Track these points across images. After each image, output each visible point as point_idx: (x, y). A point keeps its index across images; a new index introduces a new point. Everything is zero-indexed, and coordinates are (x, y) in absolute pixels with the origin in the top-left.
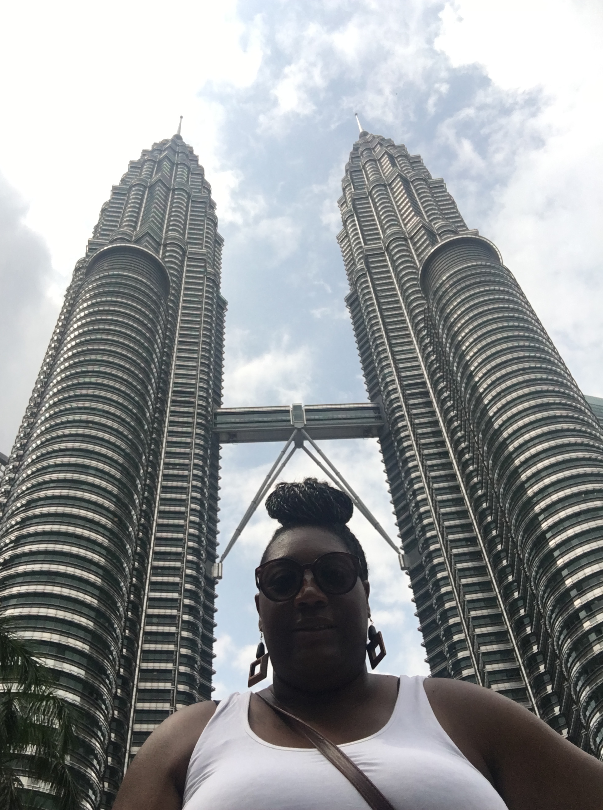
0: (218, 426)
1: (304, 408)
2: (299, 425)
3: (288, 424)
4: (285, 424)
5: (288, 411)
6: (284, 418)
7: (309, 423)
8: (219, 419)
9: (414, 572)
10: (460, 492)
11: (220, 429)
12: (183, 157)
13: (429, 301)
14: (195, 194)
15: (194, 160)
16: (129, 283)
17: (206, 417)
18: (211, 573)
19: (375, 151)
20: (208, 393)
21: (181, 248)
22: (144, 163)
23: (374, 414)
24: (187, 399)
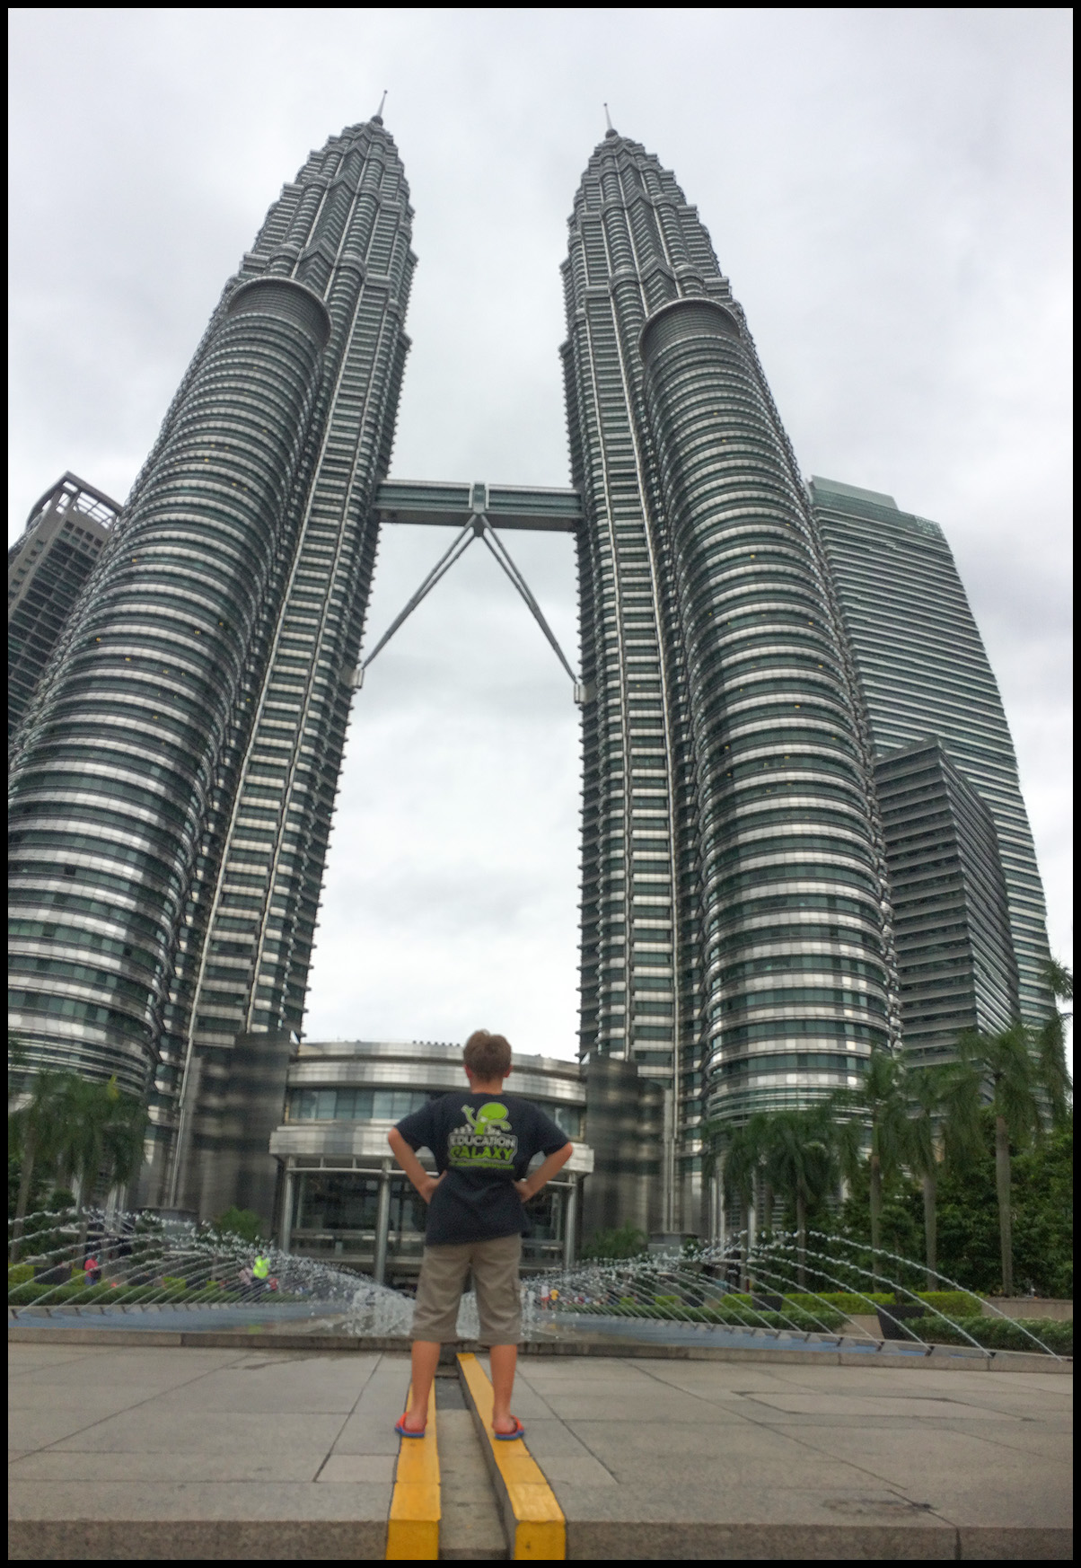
0: (380, 502)
1: (488, 487)
2: (478, 511)
3: (464, 506)
4: (460, 505)
5: (467, 491)
6: (460, 499)
7: (492, 506)
8: (383, 493)
9: (588, 708)
10: (653, 620)
11: (382, 506)
12: (378, 151)
13: (645, 374)
14: (386, 202)
15: (393, 154)
16: (276, 327)
17: (364, 493)
18: (349, 680)
19: (619, 160)
20: (371, 461)
21: (358, 274)
22: (327, 155)
23: (573, 502)
24: (341, 471)
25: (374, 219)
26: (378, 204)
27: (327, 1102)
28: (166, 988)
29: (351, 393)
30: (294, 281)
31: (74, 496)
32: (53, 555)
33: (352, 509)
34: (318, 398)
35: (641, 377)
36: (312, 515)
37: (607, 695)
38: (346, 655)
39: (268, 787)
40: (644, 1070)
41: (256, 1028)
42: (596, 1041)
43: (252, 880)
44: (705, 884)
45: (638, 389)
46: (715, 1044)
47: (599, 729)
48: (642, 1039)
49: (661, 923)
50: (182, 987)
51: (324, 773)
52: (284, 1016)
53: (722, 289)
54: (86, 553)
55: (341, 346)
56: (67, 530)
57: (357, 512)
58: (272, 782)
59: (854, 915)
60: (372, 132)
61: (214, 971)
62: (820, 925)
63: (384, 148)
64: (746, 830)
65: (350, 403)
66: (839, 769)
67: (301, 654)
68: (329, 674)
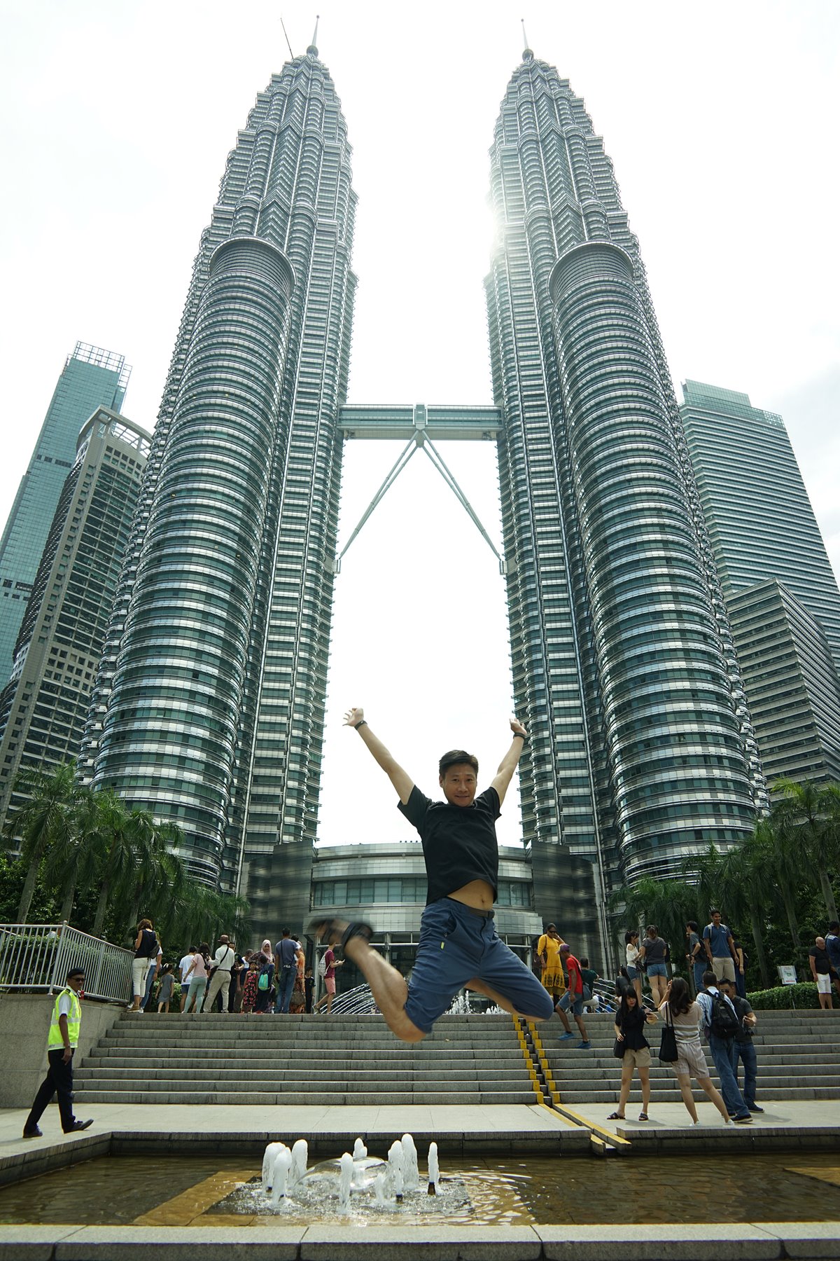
0: (344, 423)
1: (427, 408)
2: (420, 426)
3: (409, 423)
4: (406, 423)
5: (412, 410)
6: (406, 417)
7: (431, 424)
8: (346, 415)
9: (510, 578)
10: (557, 512)
11: (344, 426)
12: (317, 88)
13: (554, 312)
14: (327, 143)
15: (330, 90)
16: (252, 286)
17: (331, 417)
18: (330, 568)
19: (534, 87)
20: (333, 390)
21: (310, 220)
22: (273, 96)
23: (494, 417)
24: (311, 401)
25: (318, 162)
26: (321, 146)
27: (340, 891)
28: (226, 815)
29: (314, 333)
30: (259, 235)
31: (108, 424)
32: (102, 477)
33: (322, 432)
34: (290, 340)
35: (550, 310)
36: (293, 440)
37: (524, 569)
38: (327, 549)
39: (282, 658)
40: (574, 850)
41: (286, 838)
42: (536, 828)
43: (277, 728)
44: (605, 709)
45: (547, 321)
46: (625, 827)
47: (519, 594)
48: (570, 825)
49: (576, 737)
50: (235, 812)
51: (319, 642)
52: (305, 827)
53: (622, 222)
54: (125, 472)
55: (303, 290)
56: (108, 453)
57: (326, 434)
58: (285, 654)
59: (715, 723)
60: (310, 67)
61: (257, 799)
62: (692, 733)
63: (321, 84)
64: (632, 669)
65: (314, 341)
66: (697, 619)
67: (295, 553)
68: (317, 566)
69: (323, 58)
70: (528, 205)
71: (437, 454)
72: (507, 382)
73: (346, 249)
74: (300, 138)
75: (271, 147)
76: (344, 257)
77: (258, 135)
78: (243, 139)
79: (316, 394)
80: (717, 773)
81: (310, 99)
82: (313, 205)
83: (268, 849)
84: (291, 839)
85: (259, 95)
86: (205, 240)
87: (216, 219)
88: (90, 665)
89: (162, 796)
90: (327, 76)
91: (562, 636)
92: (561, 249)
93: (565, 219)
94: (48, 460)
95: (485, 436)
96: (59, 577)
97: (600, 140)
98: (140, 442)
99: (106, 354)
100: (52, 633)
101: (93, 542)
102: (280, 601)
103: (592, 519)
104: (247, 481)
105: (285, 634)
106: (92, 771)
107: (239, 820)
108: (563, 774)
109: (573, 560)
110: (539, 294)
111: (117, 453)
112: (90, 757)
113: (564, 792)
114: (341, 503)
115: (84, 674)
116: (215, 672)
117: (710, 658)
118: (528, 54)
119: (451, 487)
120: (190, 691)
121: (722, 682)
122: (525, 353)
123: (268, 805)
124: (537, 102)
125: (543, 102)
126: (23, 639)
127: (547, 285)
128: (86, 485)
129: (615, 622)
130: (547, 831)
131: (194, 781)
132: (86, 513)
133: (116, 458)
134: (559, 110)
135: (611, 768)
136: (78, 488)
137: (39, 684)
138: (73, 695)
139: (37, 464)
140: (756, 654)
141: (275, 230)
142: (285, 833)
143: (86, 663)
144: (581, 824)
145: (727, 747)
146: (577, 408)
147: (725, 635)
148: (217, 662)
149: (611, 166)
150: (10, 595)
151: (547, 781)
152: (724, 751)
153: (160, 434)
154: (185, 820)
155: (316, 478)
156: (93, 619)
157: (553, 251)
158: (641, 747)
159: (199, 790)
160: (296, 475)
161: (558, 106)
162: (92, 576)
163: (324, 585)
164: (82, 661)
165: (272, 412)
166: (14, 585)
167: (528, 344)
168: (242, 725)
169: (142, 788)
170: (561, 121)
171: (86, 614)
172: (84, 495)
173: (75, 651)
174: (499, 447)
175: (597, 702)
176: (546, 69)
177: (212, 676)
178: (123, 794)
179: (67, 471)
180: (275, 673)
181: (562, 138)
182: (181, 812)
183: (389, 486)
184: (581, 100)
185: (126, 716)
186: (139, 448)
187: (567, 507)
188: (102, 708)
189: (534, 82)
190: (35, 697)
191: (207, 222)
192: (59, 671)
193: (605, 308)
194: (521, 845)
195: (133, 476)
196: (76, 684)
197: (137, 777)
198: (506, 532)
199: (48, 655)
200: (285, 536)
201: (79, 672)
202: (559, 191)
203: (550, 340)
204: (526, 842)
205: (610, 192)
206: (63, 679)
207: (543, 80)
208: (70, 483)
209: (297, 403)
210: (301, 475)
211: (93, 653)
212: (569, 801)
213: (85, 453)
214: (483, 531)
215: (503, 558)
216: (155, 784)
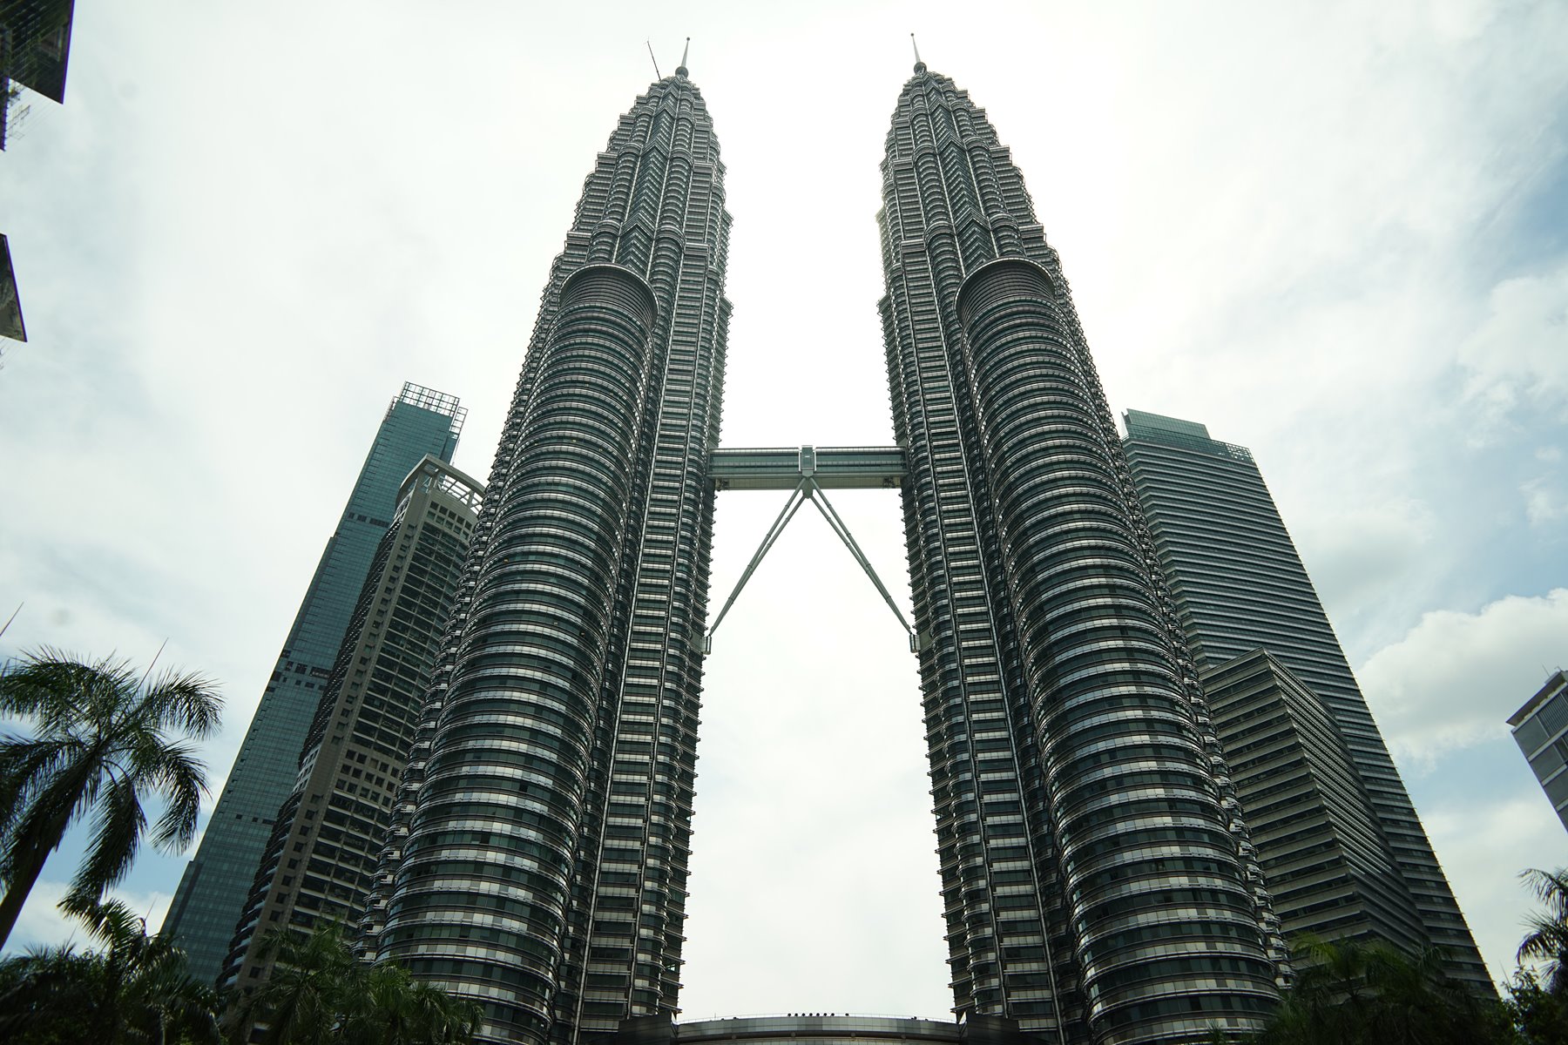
0: (715, 470)
1: (815, 451)
2: (808, 473)
3: (795, 469)
4: (791, 470)
5: (797, 454)
6: (791, 463)
7: (820, 469)
8: (718, 462)
9: (924, 656)
10: (979, 573)
11: (716, 474)
12: (686, 108)
13: (964, 337)
14: (697, 163)
15: (701, 109)
16: (607, 317)
17: (699, 464)
18: (699, 647)
19: (929, 100)
20: (703, 433)
21: (677, 244)
22: (637, 118)
23: (897, 460)
24: (676, 446)
25: (687, 183)
26: (690, 167)
28: (557, 977)
29: (681, 367)
30: (618, 262)
31: (435, 476)
32: (424, 538)
33: (688, 482)
34: (650, 377)
35: (959, 335)
36: (653, 492)
37: (942, 643)
38: (694, 624)
39: (636, 763)
40: (1026, 1025)
41: (636, 1009)
42: (972, 994)
43: (628, 856)
44: (1056, 826)
45: (956, 348)
46: (1094, 991)
47: (937, 676)
48: (1018, 989)
49: (1019, 865)
50: (569, 973)
51: (683, 742)
52: (662, 994)
53: (1037, 235)
54: (451, 532)
55: (668, 321)
56: (433, 510)
57: (694, 483)
58: (639, 758)
59: (1204, 845)
60: (678, 88)
61: (599, 955)
62: (1173, 859)
63: (691, 104)
64: (1087, 772)
65: (679, 377)
66: (1166, 705)
67: (654, 629)
68: (681, 645)
69: (692, 78)
70: (928, 221)
71: (829, 506)
72: (911, 419)
73: (718, 275)
74: (665, 158)
75: (634, 169)
76: (716, 283)
77: (619, 157)
78: (602, 161)
79: (682, 437)
80: (1212, 914)
81: (678, 120)
82: (681, 229)
83: (611, 1026)
84: (644, 1010)
85: (622, 117)
86: (556, 269)
87: (570, 246)
88: (394, 773)
89: (472, 952)
90: (697, 96)
91: (994, 730)
92: (967, 268)
93: (971, 235)
94: (362, 518)
95: (887, 483)
96: (364, 661)
97: (1007, 150)
98: (472, 497)
99: (438, 396)
100: (350, 731)
101: (408, 617)
102: (634, 690)
103: (1024, 580)
104: (596, 542)
105: (639, 733)
106: (383, 917)
107: (573, 984)
108: (1004, 916)
109: (1003, 632)
110: (945, 318)
111: (443, 510)
112: (384, 897)
113: (1007, 942)
114: (712, 567)
115: (385, 785)
116: (549, 782)
117: (1190, 756)
118: (920, 67)
119: (847, 544)
120: (515, 809)
121: (1206, 787)
122: (932, 385)
123: (613, 962)
124: (932, 114)
125: (940, 114)
126: (312, 740)
127: (953, 308)
128: (404, 548)
129: (1060, 711)
130: (988, 997)
131: (515, 931)
132: (402, 581)
133: (442, 515)
134: (958, 122)
135: (1069, 908)
136: (393, 553)
137: (328, 798)
138: (370, 812)
139: (348, 524)
140: (1248, 747)
141: (636, 256)
142: (635, 1003)
143: (390, 770)
144: (1033, 988)
145: (1222, 877)
146: (997, 446)
147: (1205, 724)
148: (552, 770)
149: (1021, 177)
150: (303, 684)
151: (984, 926)
152: (1218, 883)
153: (494, 488)
154: (501, 986)
155: (681, 537)
156: (401, 713)
157: (959, 270)
158: (1106, 879)
159: (522, 944)
160: (657, 534)
161: (956, 118)
162: (404, 659)
163: (691, 669)
164: (384, 767)
165: (628, 460)
166: (309, 670)
167: (935, 374)
168: (582, 853)
169: (447, 941)
170: (960, 132)
171: (393, 708)
172: (401, 561)
173: (377, 755)
174: (903, 495)
175: (1044, 817)
176: (940, 80)
177: (544, 789)
178: (422, 949)
179: (381, 532)
180: (626, 783)
181: (962, 151)
182: (497, 974)
183: (770, 545)
184: (983, 111)
185: (433, 841)
186: (470, 504)
187: (992, 566)
188: (403, 831)
189: (928, 95)
190: (322, 814)
191: (560, 249)
192: (354, 781)
193: (1023, 331)
194: (952, 1019)
195: (461, 538)
196: (375, 797)
197: (441, 926)
198: (916, 599)
199: (342, 760)
200: (642, 608)
201: (380, 782)
202: (962, 205)
203: (960, 368)
204: (959, 1017)
205: (1021, 203)
206: (359, 791)
207: (938, 92)
208: (385, 544)
209: (659, 448)
210: (663, 534)
211: (399, 757)
212: (1014, 954)
213: (405, 510)
214: (888, 598)
215: (914, 631)
216: (464, 934)
